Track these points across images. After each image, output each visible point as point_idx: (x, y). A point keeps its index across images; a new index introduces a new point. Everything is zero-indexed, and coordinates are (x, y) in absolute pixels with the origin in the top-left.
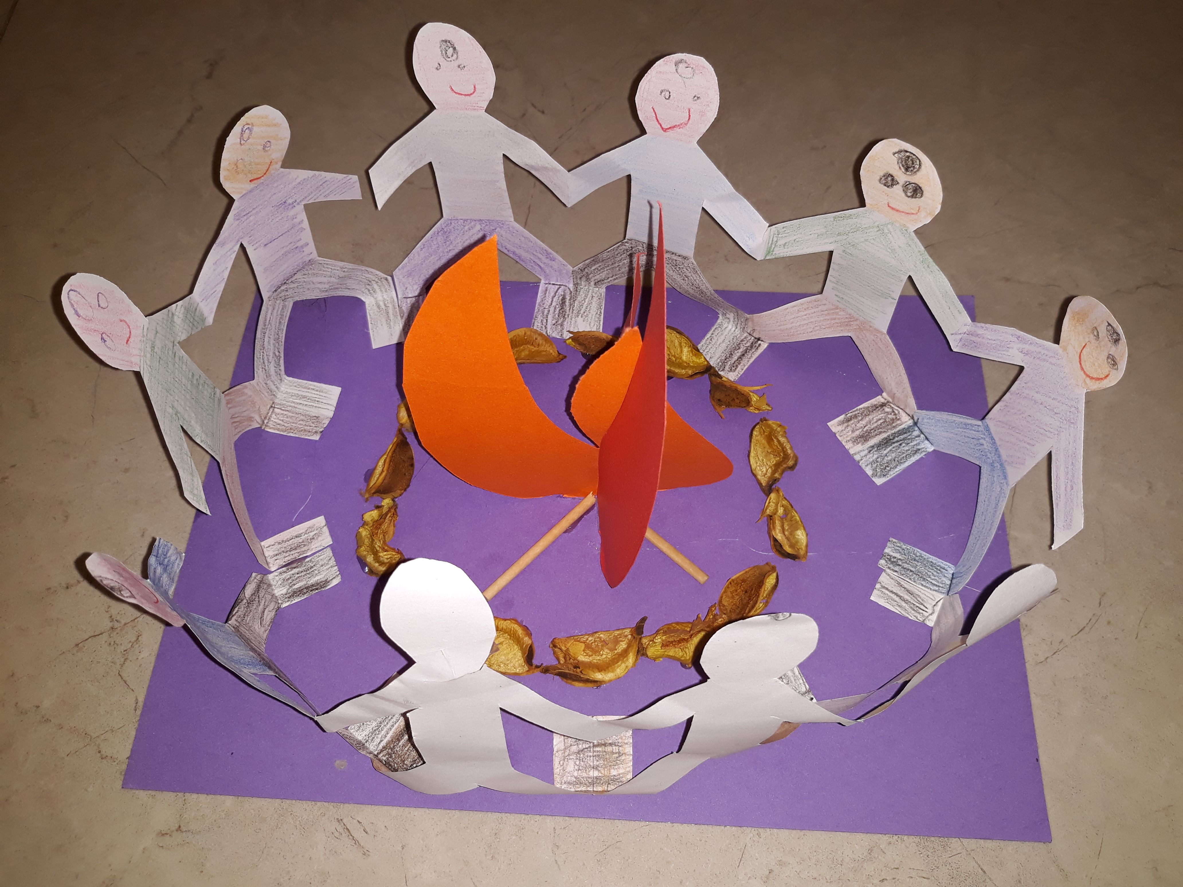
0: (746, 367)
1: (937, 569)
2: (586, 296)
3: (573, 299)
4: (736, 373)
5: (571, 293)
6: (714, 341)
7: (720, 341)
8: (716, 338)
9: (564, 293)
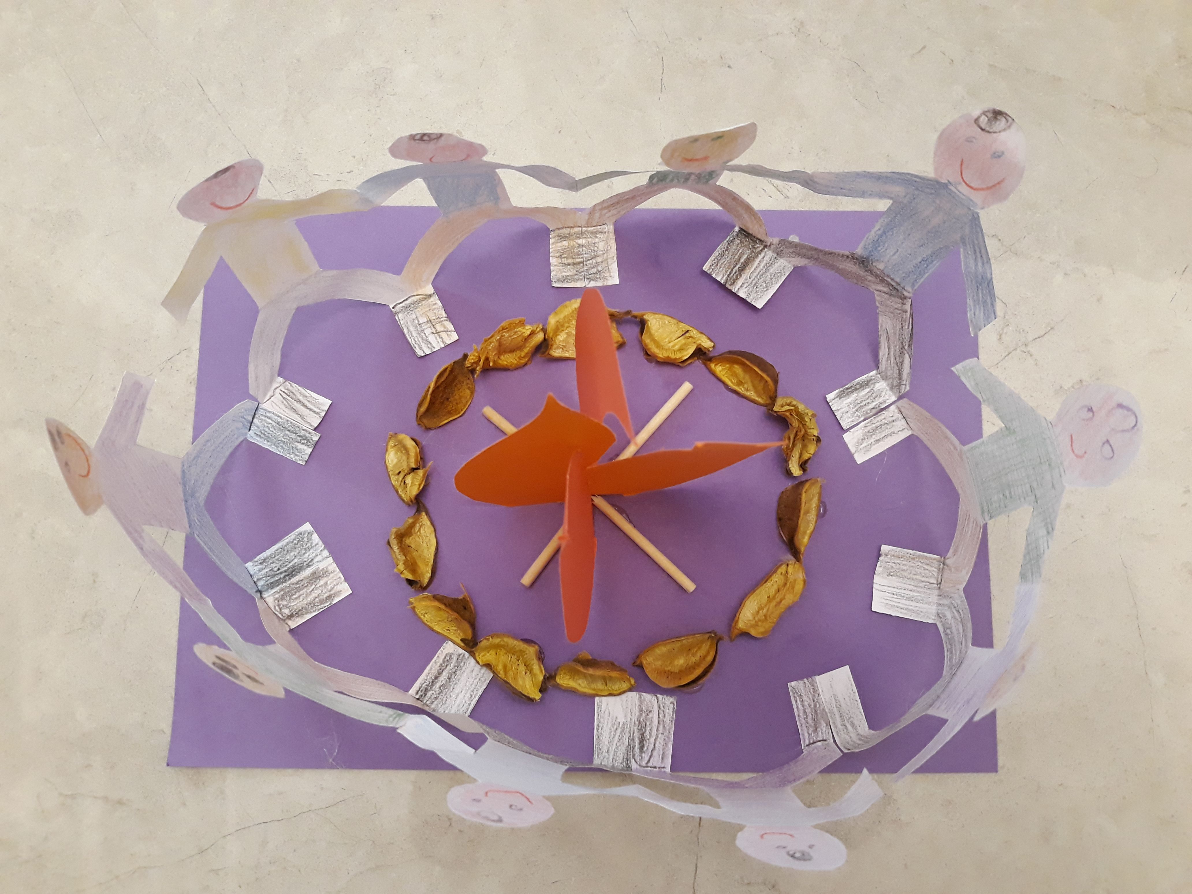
0: (433, 660)
1: (264, 435)
2: (615, 753)
3: (630, 748)
4: (446, 652)
5: (634, 756)
6: (468, 695)
7: (461, 696)
8: (466, 699)
9: (642, 756)
